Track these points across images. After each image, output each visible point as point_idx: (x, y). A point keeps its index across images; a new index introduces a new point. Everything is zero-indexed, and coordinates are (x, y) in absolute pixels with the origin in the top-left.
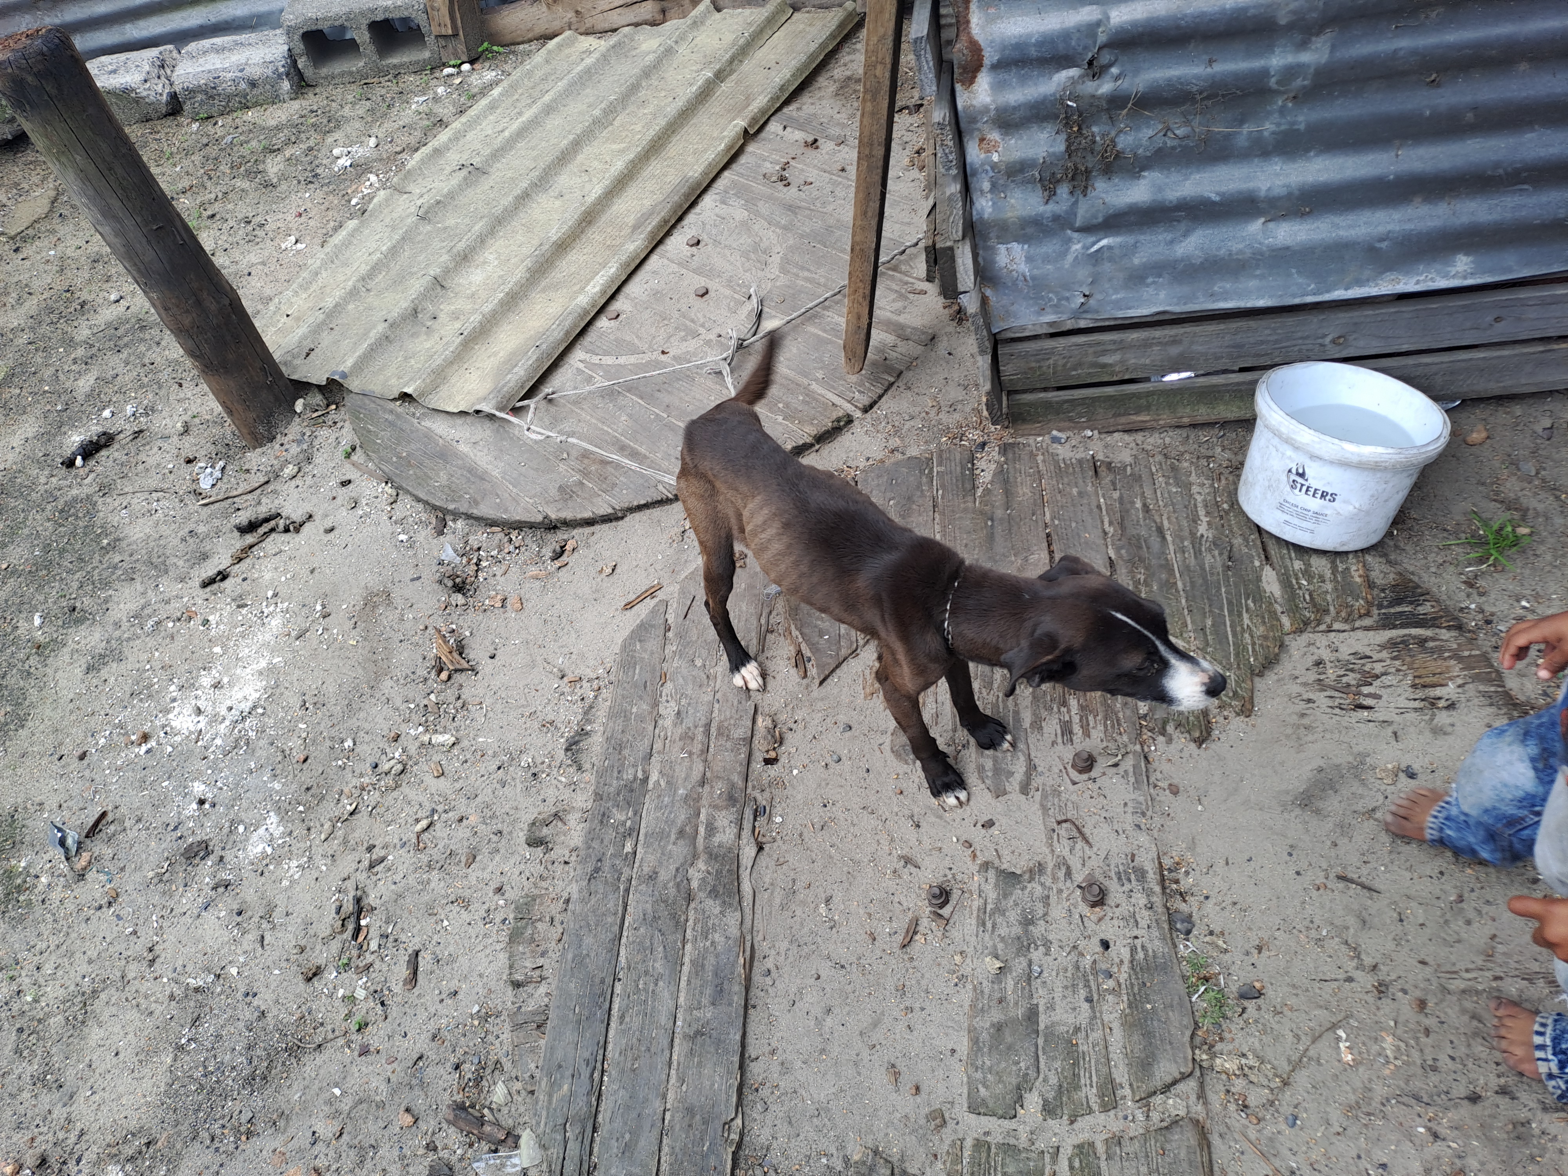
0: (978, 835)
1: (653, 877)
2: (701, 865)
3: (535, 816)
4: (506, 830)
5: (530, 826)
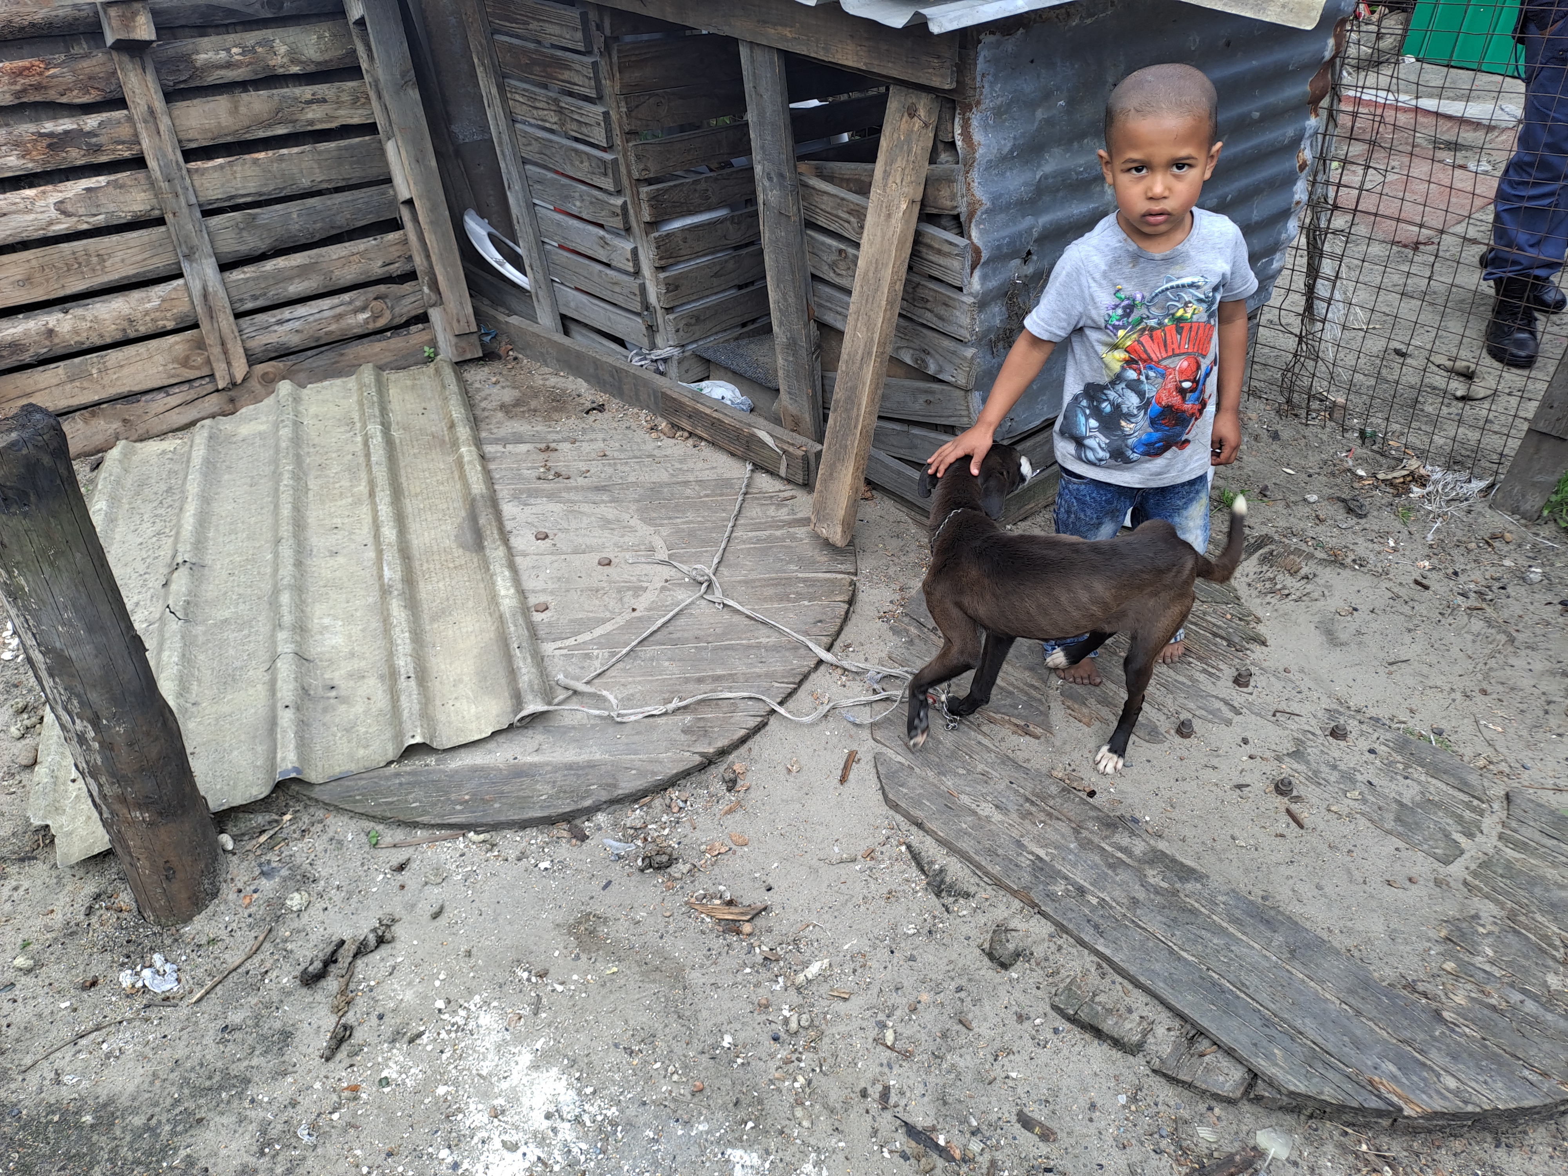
0: (1248, 749)
1: (1135, 902)
2: (1150, 872)
3: (978, 951)
4: (963, 982)
5: (986, 959)
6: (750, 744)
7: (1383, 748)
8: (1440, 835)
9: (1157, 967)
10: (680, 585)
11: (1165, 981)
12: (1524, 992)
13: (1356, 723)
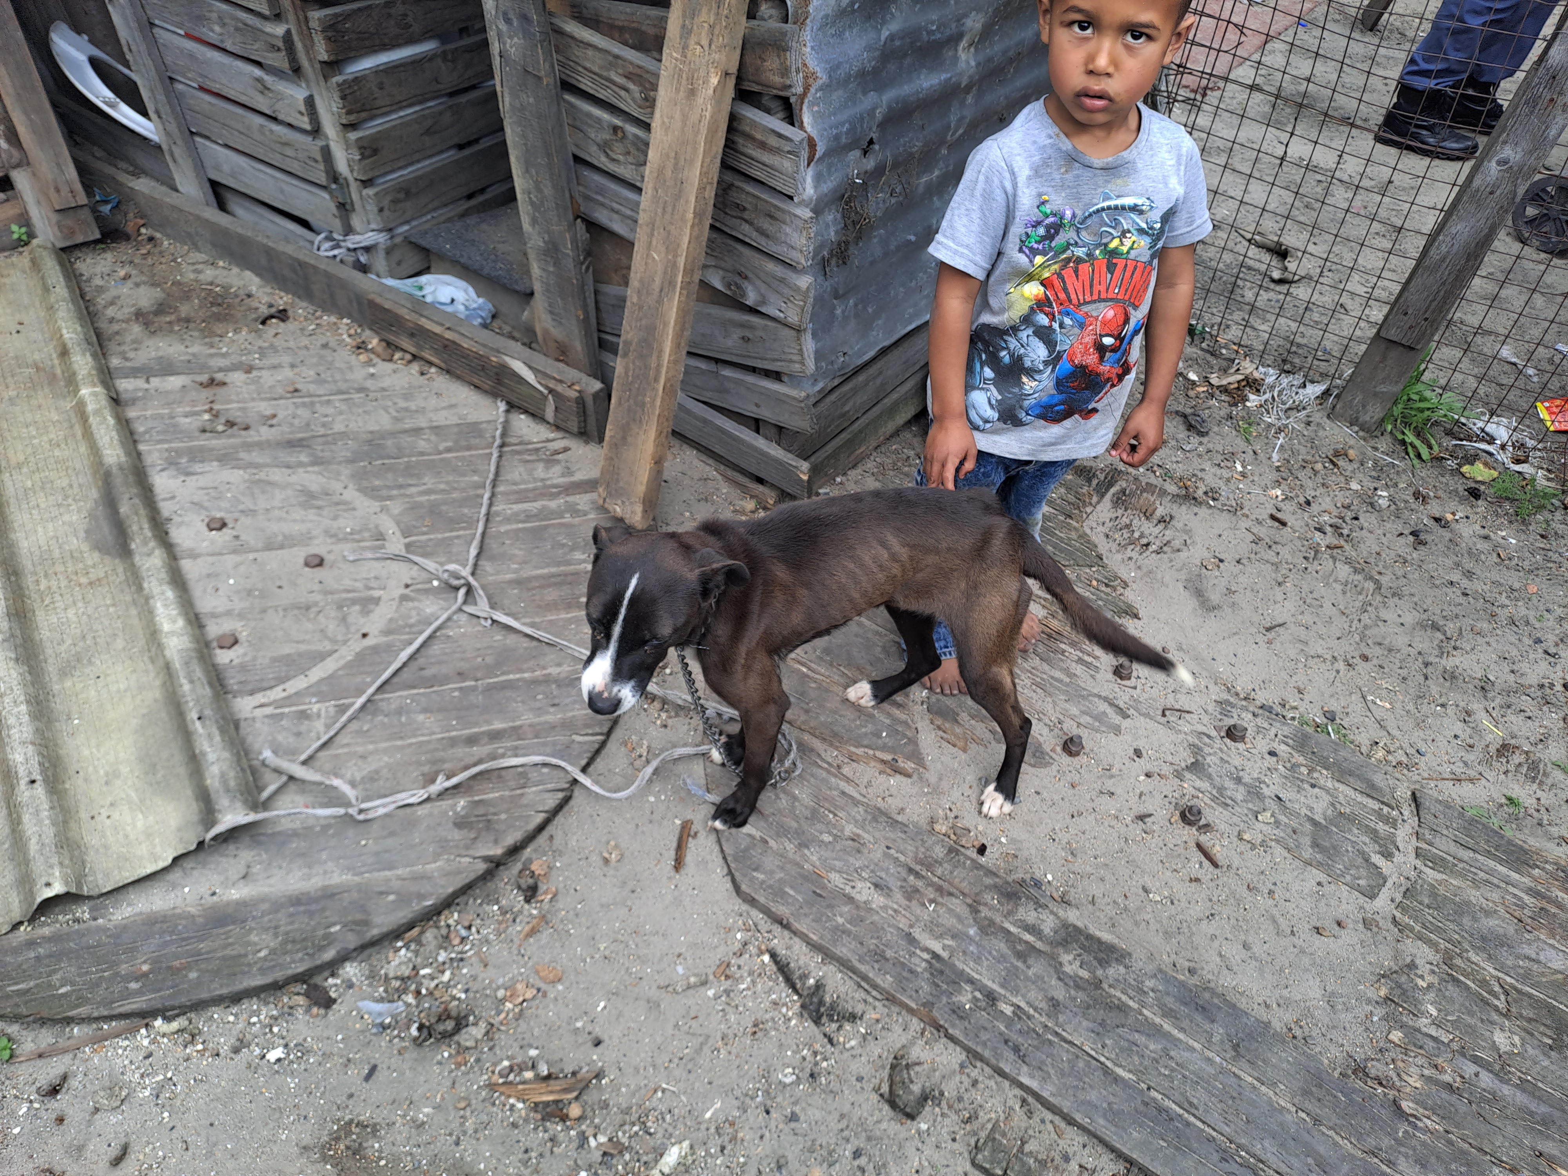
3: (875, 1097)
4: (861, 1142)
5: (886, 1107)
6: (550, 829)
7: (1283, 747)
8: (1360, 860)
9: (1093, 1096)
10: (426, 591)
11: (1105, 1117)
12: (1476, 1060)
13: (1250, 716)
